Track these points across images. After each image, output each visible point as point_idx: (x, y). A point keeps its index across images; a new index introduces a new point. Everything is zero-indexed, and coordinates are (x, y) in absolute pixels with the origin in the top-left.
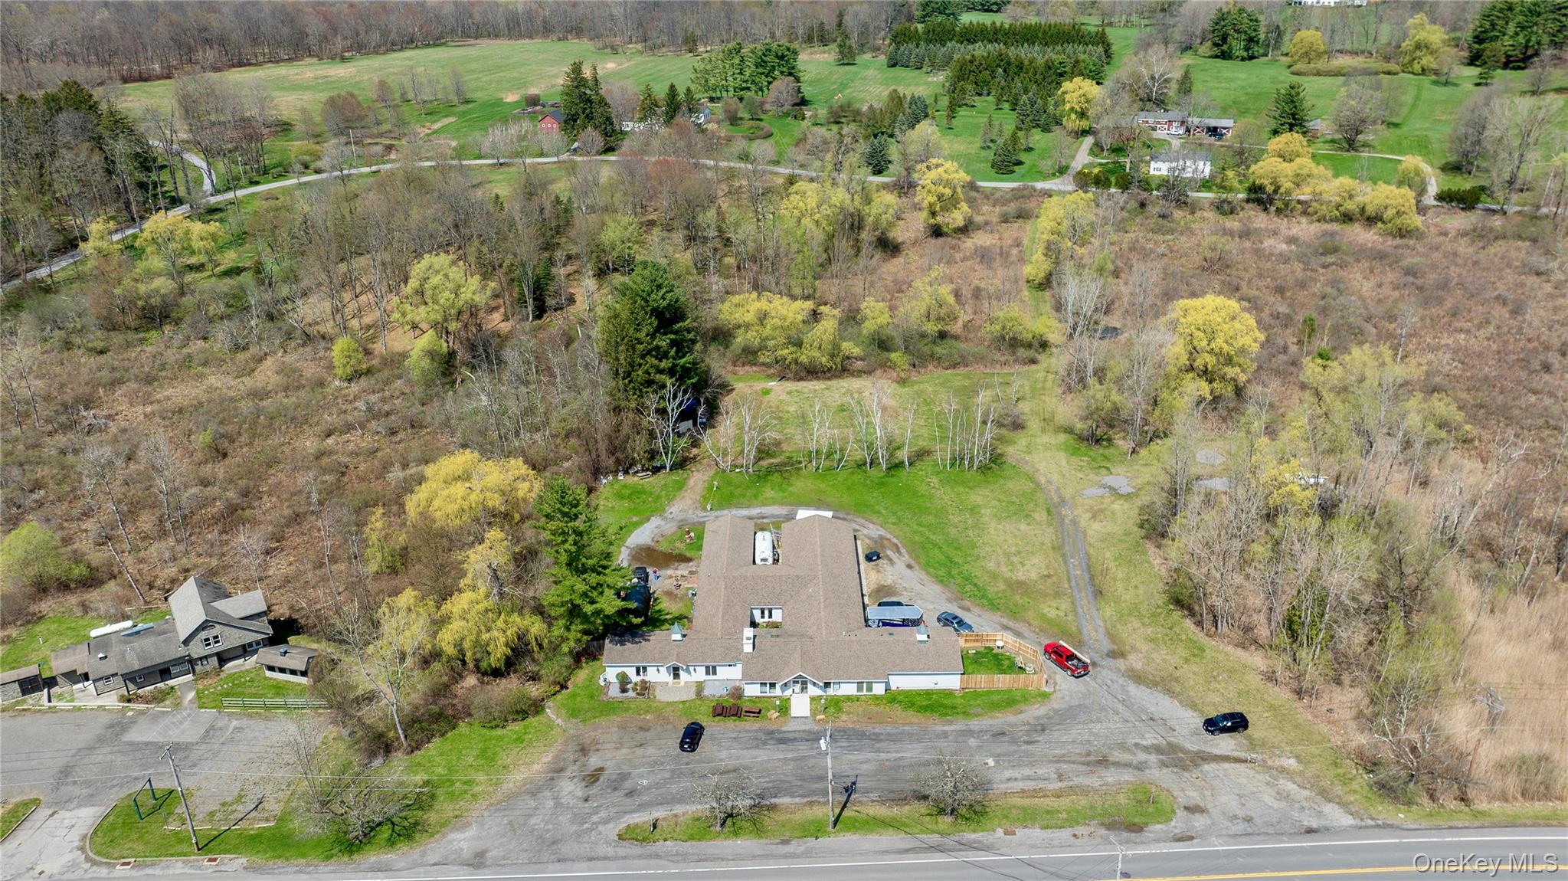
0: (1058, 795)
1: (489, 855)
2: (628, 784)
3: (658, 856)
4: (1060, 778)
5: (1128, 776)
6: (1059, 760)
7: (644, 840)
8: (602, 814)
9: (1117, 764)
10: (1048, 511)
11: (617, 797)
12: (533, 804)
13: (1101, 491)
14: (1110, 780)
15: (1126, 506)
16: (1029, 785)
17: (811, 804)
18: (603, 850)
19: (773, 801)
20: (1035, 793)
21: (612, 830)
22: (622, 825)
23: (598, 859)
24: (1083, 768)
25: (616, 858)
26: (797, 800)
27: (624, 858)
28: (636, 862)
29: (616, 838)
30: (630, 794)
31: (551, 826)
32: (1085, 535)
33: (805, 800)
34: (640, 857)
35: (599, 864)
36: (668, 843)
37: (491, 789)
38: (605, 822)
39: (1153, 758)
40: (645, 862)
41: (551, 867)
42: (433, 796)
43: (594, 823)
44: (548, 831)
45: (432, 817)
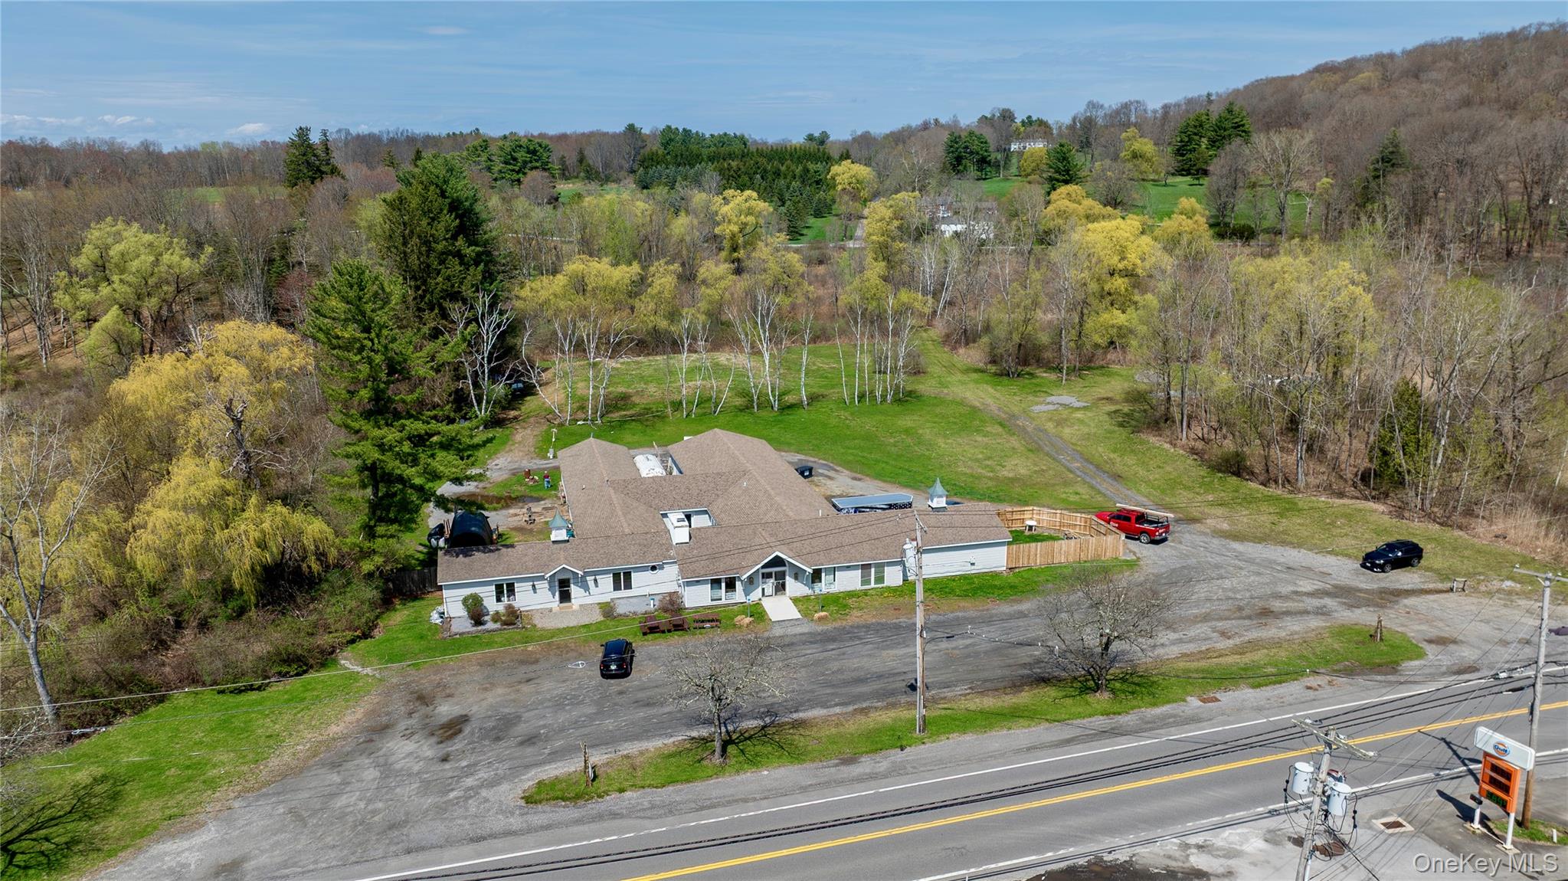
0: (1239, 650)
1: (249, 866)
2: (522, 729)
3: (615, 815)
4: (1224, 634)
5: (1315, 623)
6: (1206, 618)
7: (578, 797)
8: (483, 774)
9: (1288, 613)
10: (1001, 424)
11: (505, 747)
12: (336, 778)
13: (1051, 407)
14: (1296, 628)
15: (1090, 414)
16: (1190, 648)
17: (864, 711)
18: (498, 823)
19: (795, 716)
20: (1205, 655)
21: (510, 793)
22: (528, 781)
23: (493, 836)
24: (1247, 622)
25: (530, 830)
26: (837, 710)
27: (548, 827)
28: (576, 829)
29: (522, 803)
30: (530, 740)
31: (380, 805)
32: (1061, 438)
33: (851, 708)
34: (578, 822)
35: (498, 843)
36: (628, 794)
37: (245, 768)
38: (493, 783)
39: (1328, 601)
40: (594, 826)
41: (393, 863)
42: (115, 796)
43: (471, 788)
44: (374, 812)
45: (113, 825)
